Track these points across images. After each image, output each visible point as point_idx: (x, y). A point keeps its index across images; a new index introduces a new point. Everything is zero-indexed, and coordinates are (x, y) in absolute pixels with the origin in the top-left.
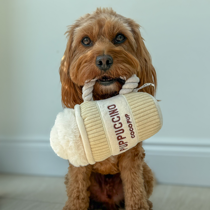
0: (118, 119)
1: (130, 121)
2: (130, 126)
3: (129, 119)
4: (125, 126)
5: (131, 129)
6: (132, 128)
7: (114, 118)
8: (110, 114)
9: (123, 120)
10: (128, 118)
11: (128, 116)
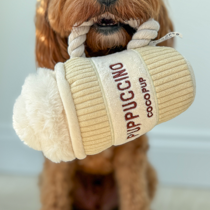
0: (127, 85)
1: (147, 89)
2: (147, 97)
3: (146, 85)
4: (139, 98)
5: (148, 103)
6: (149, 101)
7: (121, 84)
8: (114, 77)
9: (136, 87)
10: (144, 85)
11: (143, 80)
